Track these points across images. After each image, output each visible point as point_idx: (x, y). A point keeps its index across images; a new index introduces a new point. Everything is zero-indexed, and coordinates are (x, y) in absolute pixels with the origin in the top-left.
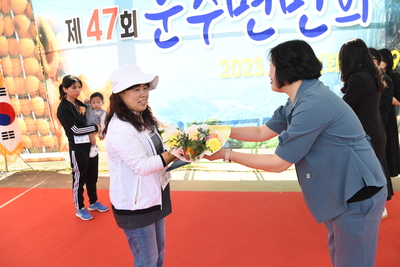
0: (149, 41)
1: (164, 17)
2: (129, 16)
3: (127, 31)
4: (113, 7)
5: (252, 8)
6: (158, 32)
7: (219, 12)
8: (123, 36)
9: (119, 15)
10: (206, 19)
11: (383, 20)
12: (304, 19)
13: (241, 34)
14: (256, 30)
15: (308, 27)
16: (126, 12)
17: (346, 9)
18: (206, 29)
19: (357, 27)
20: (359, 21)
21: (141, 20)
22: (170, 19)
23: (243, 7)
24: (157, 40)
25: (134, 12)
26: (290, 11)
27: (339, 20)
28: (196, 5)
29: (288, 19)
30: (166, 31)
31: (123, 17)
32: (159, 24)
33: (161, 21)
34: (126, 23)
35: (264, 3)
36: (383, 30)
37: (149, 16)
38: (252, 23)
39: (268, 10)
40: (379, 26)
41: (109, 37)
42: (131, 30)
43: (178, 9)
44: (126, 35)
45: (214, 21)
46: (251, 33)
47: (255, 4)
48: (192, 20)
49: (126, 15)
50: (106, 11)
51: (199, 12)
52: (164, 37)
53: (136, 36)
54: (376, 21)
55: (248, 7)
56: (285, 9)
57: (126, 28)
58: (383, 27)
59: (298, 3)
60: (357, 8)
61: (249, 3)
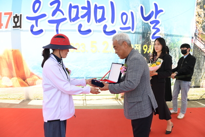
0: (27, 31)
1: (36, 19)
2: (18, 17)
3: (16, 25)
4: (11, 12)
5: (81, 19)
6: (32, 26)
7: (64, 19)
8: (14, 27)
9: (12, 16)
10: (58, 22)
11: (141, 31)
12: (105, 27)
13: (75, 31)
14: (82, 29)
15: (107, 30)
16: (16, 15)
17: (125, 24)
18: (57, 27)
19: (129, 32)
20: (130, 30)
21: (24, 19)
22: (39, 20)
23: (77, 18)
24: (32, 31)
25: (21, 15)
26: (99, 22)
27: (121, 28)
28: (54, 14)
29: (98, 26)
30: (37, 26)
31: (14, 17)
32: (33, 22)
33: (35, 21)
34: (16, 21)
35: (87, 17)
36: (141, 35)
37: (28, 18)
38: (80, 26)
39: (89, 21)
40: (139, 33)
41: (6, 27)
42: (18, 24)
43: (44, 16)
44: (16, 27)
45: (61, 23)
46: (80, 31)
47: (83, 17)
48: (50, 22)
49: (16, 16)
50: (6, 14)
51: (55, 18)
52: (35, 29)
53: (21, 28)
54: (137, 31)
55: (79, 18)
56: (97, 21)
57: (16, 23)
58: (140, 34)
59: (103, 19)
60: (129, 24)
61: (80, 16)
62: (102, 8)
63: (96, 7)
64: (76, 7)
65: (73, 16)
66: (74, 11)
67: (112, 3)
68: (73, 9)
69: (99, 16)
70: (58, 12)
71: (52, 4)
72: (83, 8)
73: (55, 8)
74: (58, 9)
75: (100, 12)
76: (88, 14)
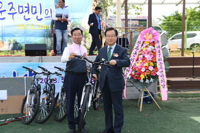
1: (1, 12)
7: (16, 13)
10: (13, 14)
12: (37, 17)
14: (26, 18)
15: (38, 18)
17: (47, 15)
18: (13, 16)
20: (50, 18)
22: (3, 13)
23: (22, 12)
26: (34, 14)
27: (45, 17)
28: (10, 10)
30: (2, 16)
38: (25, 16)
39: (29, 13)
43: (5, 11)
45: (15, 15)
46: (24, 19)
47: (25, 12)
48: (9, 14)
51: (11, 12)
59: (36, 13)
60: (49, 15)
61: (24, 11)
62: (35, 7)
63: (32, 7)
64: (22, 7)
65: (21, 11)
66: (21, 9)
67: (40, 4)
68: (20, 8)
69: (34, 12)
70: (13, 9)
71: (9, 4)
72: (26, 7)
73: (11, 7)
74: (12, 8)
75: (34, 9)
76: (28, 10)
